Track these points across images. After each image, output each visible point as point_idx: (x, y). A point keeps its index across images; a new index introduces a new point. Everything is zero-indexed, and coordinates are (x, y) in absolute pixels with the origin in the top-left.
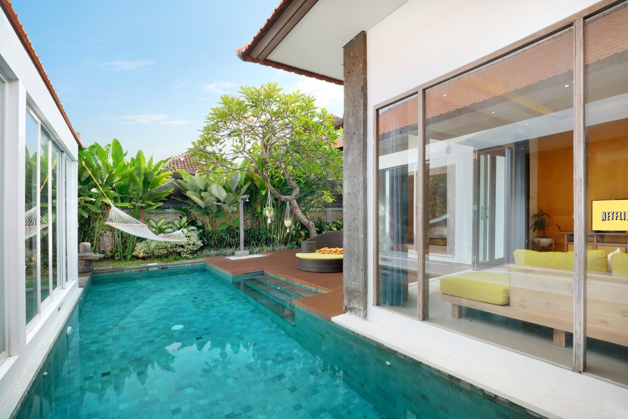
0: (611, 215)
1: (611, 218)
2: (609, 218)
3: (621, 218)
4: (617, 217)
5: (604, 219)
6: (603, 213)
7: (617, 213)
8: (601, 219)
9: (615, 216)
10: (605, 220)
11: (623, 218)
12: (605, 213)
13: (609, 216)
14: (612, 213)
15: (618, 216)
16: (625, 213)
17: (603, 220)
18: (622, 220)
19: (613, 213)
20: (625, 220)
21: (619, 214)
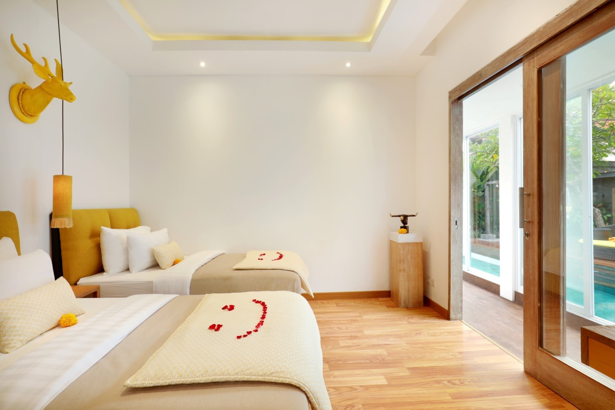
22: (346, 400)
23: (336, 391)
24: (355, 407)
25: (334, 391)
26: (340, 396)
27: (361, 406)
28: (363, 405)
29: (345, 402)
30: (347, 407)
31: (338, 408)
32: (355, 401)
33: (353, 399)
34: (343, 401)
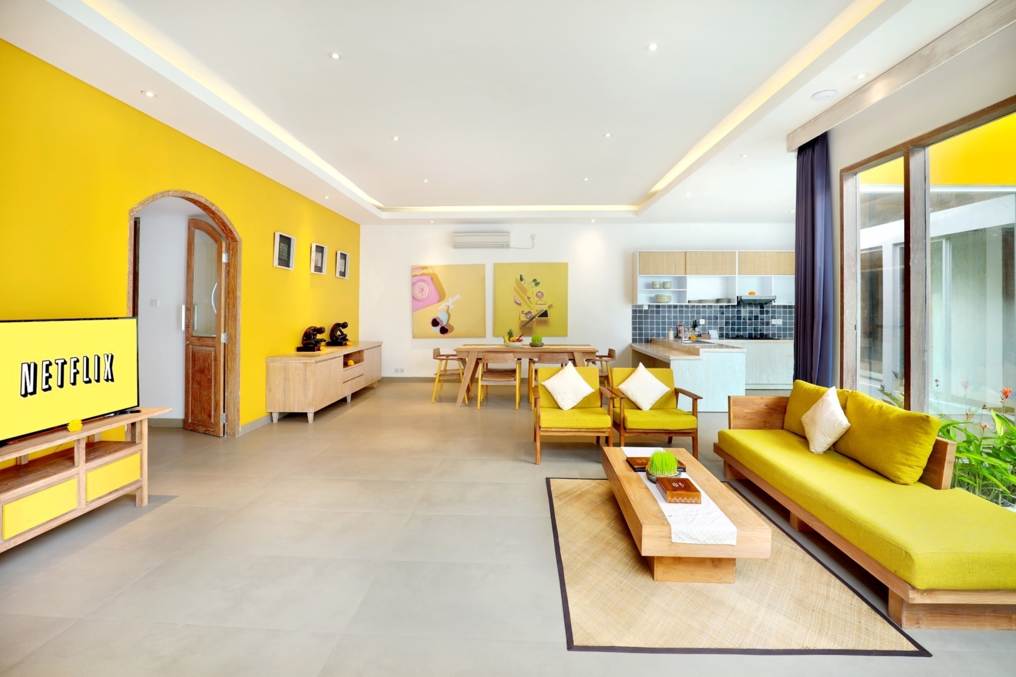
0: (54, 370)
1: (53, 382)
2: (47, 383)
3: (87, 376)
4: (75, 374)
5: (30, 389)
6: (25, 367)
7: (75, 363)
8: (17, 390)
9: (69, 370)
10: (34, 392)
11: (92, 375)
12: (35, 366)
13: (50, 376)
14: (60, 362)
15: (78, 372)
16: (99, 358)
17: (25, 395)
18: (90, 381)
19: (65, 363)
20: (98, 381)
21: (81, 366)
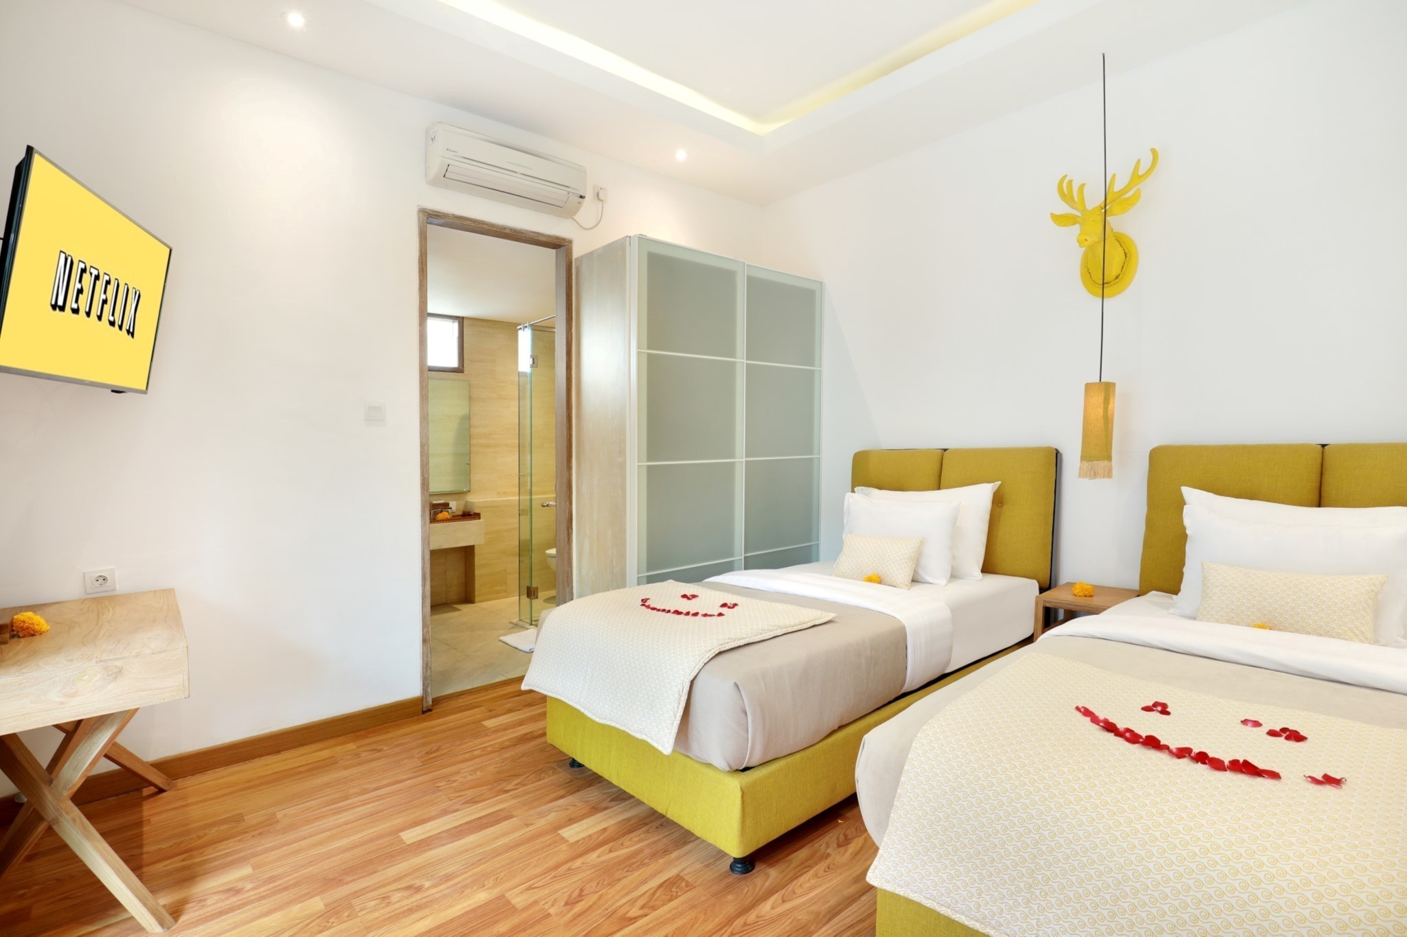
22: (590, 907)
23: (625, 915)
24: (563, 903)
25: (627, 912)
26: (607, 909)
27: (552, 911)
28: (549, 915)
29: (590, 903)
30: (580, 895)
31: (596, 887)
32: (570, 915)
33: (575, 919)
34: (595, 903)
